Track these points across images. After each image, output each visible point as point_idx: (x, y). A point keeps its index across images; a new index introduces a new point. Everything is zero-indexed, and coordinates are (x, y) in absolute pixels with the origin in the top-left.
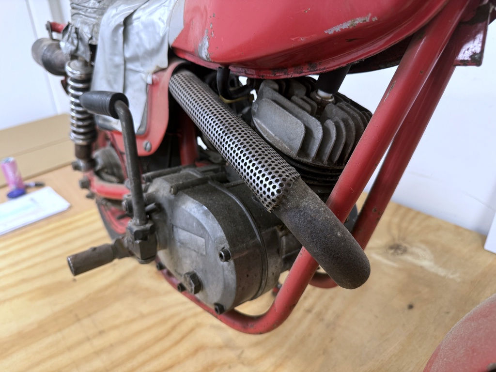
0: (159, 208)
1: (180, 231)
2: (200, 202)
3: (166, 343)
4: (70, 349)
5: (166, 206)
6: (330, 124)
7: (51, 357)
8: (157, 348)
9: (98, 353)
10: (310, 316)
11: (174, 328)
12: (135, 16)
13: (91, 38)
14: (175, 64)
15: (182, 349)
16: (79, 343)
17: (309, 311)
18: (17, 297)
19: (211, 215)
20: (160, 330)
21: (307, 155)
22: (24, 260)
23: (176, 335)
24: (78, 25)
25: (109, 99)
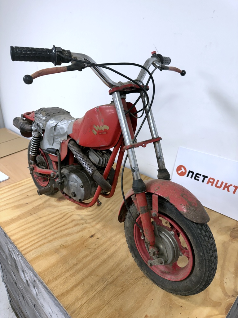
0: (65, 176)
1: (70, 182)
2: (76, 175)
3: (63, 219)
4: (30, 222)
5: (67, 176)
6: (104, 158)
7: (25, 225)
8: (60, 221)
9: (41, 223)
10: (109, 211)
11: (65, 216)
12: (58, 125)
13: (43, 128)
14: (69, 139)
15: (68, 221)
16: (33, 221)
17: (108, 209)
18: (7, 209)
19: (79, 178)
20: (60, 216)
21: (100, 165)
22: (5, 197)
23: (65, 217)
24: (38, 123)
25: (55, 151)
